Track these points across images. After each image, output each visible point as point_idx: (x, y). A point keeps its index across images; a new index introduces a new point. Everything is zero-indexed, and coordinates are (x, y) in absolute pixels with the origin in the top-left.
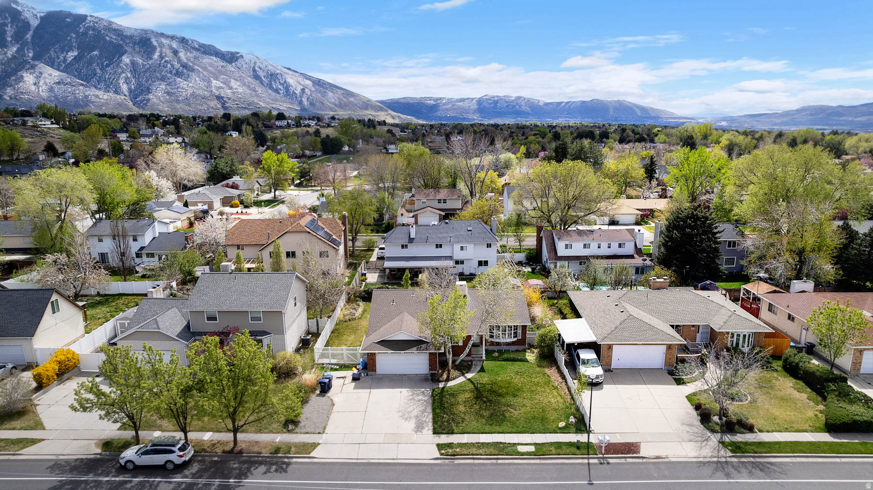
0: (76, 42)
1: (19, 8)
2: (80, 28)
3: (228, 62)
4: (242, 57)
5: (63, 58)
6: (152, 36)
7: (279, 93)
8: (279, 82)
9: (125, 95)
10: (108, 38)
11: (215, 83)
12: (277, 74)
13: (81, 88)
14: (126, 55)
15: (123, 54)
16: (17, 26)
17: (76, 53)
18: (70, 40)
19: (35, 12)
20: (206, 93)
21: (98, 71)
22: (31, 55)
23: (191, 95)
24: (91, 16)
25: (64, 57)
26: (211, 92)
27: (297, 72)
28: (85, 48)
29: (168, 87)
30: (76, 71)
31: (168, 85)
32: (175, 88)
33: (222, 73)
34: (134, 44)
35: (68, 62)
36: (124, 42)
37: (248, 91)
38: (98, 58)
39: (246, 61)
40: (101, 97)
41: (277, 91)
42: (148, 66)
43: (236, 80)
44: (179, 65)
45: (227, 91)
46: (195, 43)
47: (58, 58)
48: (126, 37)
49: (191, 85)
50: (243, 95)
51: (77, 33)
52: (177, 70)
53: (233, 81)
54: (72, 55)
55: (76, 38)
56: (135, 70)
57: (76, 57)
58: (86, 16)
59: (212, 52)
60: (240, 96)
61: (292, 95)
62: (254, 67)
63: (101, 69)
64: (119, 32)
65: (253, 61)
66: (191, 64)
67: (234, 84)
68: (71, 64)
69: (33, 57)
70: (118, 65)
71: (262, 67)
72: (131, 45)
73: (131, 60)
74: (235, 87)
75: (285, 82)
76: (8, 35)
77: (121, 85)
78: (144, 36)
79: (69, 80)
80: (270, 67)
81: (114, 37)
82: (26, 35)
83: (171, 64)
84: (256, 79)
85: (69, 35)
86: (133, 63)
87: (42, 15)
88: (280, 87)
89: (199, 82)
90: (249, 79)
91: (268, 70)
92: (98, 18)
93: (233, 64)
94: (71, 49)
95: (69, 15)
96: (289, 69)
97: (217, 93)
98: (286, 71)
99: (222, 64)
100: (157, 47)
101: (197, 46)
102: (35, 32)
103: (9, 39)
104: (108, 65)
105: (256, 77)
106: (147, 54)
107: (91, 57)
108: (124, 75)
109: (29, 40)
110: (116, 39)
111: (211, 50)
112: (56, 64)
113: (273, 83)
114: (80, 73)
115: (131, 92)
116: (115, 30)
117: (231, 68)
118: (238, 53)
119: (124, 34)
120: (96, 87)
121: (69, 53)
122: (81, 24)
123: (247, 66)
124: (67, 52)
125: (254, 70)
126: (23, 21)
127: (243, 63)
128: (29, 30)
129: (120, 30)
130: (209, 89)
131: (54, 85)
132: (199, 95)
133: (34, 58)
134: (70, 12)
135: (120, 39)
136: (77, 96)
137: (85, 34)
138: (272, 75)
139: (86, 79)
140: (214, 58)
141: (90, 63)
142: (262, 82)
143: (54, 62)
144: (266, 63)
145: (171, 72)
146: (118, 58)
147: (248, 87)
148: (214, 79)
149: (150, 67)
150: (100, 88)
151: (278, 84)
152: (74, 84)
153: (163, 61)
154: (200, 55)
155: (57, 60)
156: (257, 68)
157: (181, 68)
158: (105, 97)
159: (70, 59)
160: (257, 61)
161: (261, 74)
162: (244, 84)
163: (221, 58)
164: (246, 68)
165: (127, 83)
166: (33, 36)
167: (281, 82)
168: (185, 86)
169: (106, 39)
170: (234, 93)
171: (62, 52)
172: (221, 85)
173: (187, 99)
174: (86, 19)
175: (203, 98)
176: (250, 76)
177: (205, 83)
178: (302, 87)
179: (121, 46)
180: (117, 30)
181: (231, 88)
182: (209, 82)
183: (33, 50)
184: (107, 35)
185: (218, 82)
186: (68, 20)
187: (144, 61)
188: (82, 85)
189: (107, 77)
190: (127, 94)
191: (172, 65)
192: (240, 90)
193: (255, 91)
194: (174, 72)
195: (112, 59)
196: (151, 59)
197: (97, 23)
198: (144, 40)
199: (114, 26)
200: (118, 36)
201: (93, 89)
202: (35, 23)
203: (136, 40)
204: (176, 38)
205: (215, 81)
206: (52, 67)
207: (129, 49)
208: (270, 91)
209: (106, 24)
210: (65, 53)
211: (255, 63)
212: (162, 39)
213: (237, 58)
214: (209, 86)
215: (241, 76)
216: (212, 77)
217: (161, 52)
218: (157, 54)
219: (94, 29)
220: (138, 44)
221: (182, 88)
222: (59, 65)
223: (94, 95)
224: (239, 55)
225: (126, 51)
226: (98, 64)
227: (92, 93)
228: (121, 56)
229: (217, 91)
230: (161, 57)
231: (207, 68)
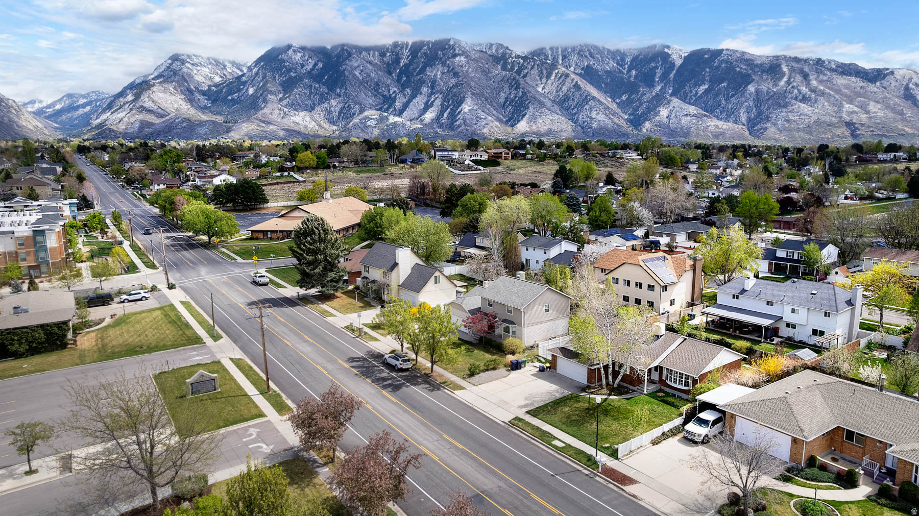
0: (709, 76)
1: (670, 52)
2: (715, 62)
3: (871, 82)
4: (892, 73)
5: (695, 92)
6: (783, 62)
9: (744, 125)
10: (738, 69)
11: (847, 107)
13: (704, 119)
14: (752, 84)
15: (749, 83)
16: (665, 68)
17: (706, 87)
18: (704, 75)
19: (681, 53)
20: (834, 119)
21: (723, 102)
22: (670, 91)
23: (815, 122)
24: (727, 49)
25: (696, 91)
26: (841, 117)
28: (715, 81)
29: (789, 114)
30: (704, 103)
32: (797, 116)
33: (858, 95)
34: (763, 71)
35: (699, 95)
36: (753, 71)
37: (890, 115)
38: (726, 89)
39: (898, 77)
40: (720, 127)
42: (772, 93)
43: (878, 102)
44: (807, 90)
45: (862, 116)
46: (833, 63)
47: (691, 92)
48: (756, 66)
49: (817, 111)
50: (883, 119)
51: (711, 67)
52: (804, 96)
53: (872, 103)
54: (703, 89)
55: (709, 72)
56: (758, 99)
57: (706, 89)
58: (723, 50)
59: (852, 71)
60: (878, 121)
62: (907, 85)
63: (725, 100)
64: (749, 61)
65: (907, 78)
66: (822, 88)
67: (873, 107)
68: (700, 97)
69: (671, 93)
70: (742, 95)
72: (759, 73)
73: (755, 89)
74: (874, 110)
76: (657, 76)
77: (741, 114)
78: (775, 62)
79: (695, 112)
81: (744, 67)
82: (669, 75)
83: (798, 90)
84: (907, 100)
85: (704, 70)
86: (758, 91)
87: (686, 55)
89: (828, 107)
90: (896, 100)
92: (733, 50)
93: (878, 84)
94: (703, 83)
95: (708, 51)
97: (848, 119)
99: (862, 84)
100: (787, 72)
101: (834, 67)
102: (677, 71)
103: (657, 80)
104: (733, 96)
105: (908, 95)
106: (774, 81)
107: (719, 89)
108: (746, 104)
109: (671, 79)
110: (745, 69)
111: (851, 69)
112: (688, 98)
114: (706, 106)
115: (750, 120)
116: (747, 60)
117: (872, 88)
118: (887, 69)
119: (755, 63)
120: (718, 118)
121: (701, 87)
122: (716, 58)
123: (897, 84)
125: (907, 88)
126: (670, 62)
127: (892, 81)
128: (673, 70)
129: (752, 60)
130: (838, 115)
131: (683, 118)
132: (825, 122)
133: (671, 95)
134: (709, 49)
135: (749, 68)
136: (700, 126)
137: (718, 67)
139: (711, 110)
140: (853, 79)
141: (717, 95)
142: (914, 103)
143: (687, 95)
145: (796, 98)
146: (744, 88)
147: (893, 110)
148: (848, 103)
149: (775, 94)
150: (721, 118)
152: (699, 116)
153: (790, 87)
154: (836, 76)
155: (690, 95)
156: (911, 85)
157: (809, 93)
158: (724, 127)
159: (701, 92)
160: (914, 76)
161: (917, 92)
162: (888, 107)
163: (862, 77)
164: (895, 86)
165: (748, 112)
166: (675, 75)
168: (809, 113)
169: (736, 70)
170: (871, 118)
171: (695, 87)
172: (856, 109)
173: (809, 126)
174: (722, 53)
175: (829, 125)
176: (899, 97)
177: (835, 107)
179: (749, 75)
180: (749, 60)
181: (867, 112)
182: (840, 106)
183: (673, 87)
184: (738, 66)
185: (851, 106)
186: (706, 56)
188: (706, 116)
189: (730, 107)
190: (745, 123)
192: (881, 114)
193: (901, 113)
194: (800, 97)
195: (738, 90)
196: (777, 85)
197: (731, 56)
198: (773, 66)
199: (746, 57)
200: (748, 66)
201: (715, 119)
202: (678, 62)
203: (766, 68)
204: (811, 60)
205: (848, 105)
206: (684, 101)
207: (756, 78)
209: (739, 55)
210: (697, 87)
211: (911, 79)
212: (794, 64)
213: (885, 76)
214: (840, 111)
215: (886, 97)
216: (845, 101)
217: (789, 78)
218: (785, 79)
219: (727, 62)
220: (767, 72)
221: (806, 115)
222: (691, 98)
223: (714, 125)
224: (888, 71)
225: (753, 80)
226: (724, 95)
227: (713, 124)
228: (747, 86)
229: (849, 116)
230: (788, 83)
231: (841, 91)
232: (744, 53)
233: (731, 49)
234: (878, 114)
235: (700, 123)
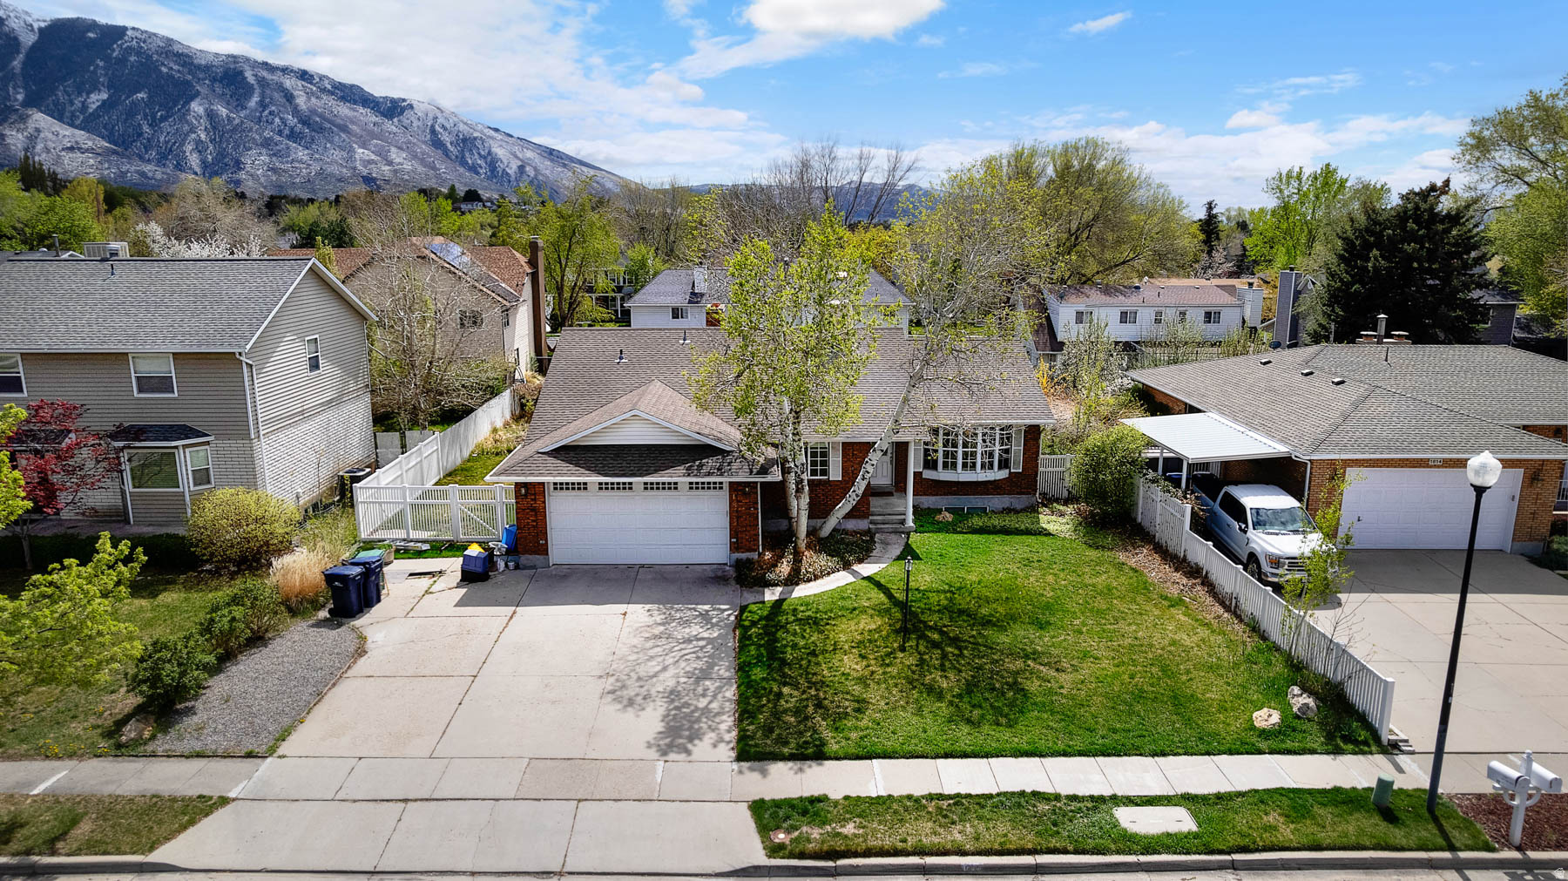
0: (106, 75)
2: (114, 50)
3: (386, 116)
4: (411, 107)
5: (80, 105)
6: (247, 68)
7: (478, 173)
8: (479, 154)
9: (196, 173)
10: (164, 70)
11: (360, 152)
12: (475, 139)
13: (114, 158)
14: (198, 100)
15: (192, 99)
17: (105, 96)
18: (94, 72)
19: (29, 20)
20: (344, 170)
21: (146, 128)
22: (20, 97)
23: (318, 174)
24: (133, 29)
25: (83, 103)
26: (355, 168)
27: (512, 136)
28: (121, 87)
29: (274, 159)
30: (105, 128)
31: (274, 155)
32: (287, 162)
33: (373, 136)
34: (214, 80)
35: (91, 111)
36: (194, 77)
37: (420, 169)
38: (146, 105)
39: (419, 114)
40: (150, 174)
41: (474, 169)
42: (237, 121)
43: (400, 148)
44: (296, 120)
45: (384, 168)
46: (327, 82)
47: (72, 103)
48: (199, 67)
49: (317, 156)
50: (412, 175)
51: (107, 59)
52: (292, 129)
53: (393, 149)
54: (96, 99)
55: (104, 68)
56: (214, 128)
57: (104, 102)
58: (125, 29)
59: (357, 97)
60: (406, 177)
61: (502, 176)
62: (433, 126)
63: (150, 125)
64: (185, 59)
65: (431, 116)
66: (318, 119)
67: (396, 156)
68: (95, 115)
69: (24, 101)
70: (183, 118)
71: (448, 126)
72: (207, 82)
73: (206, 110)
74: (397, 160)
75: (489, 153)
77: (188, 154)
78: (232, 66)
79: (90, 144)
80: (462, 127)
81: (176, 67)
82: (11, 62)
83: (281, 119)
84: (437, 148)
85: (92, 62)
86: (211, 115)
87: (43, 25)
88: (479, 162)
89: (333, 151)
90: (423, 147)
91: (459, 131)
92: (146, 32)
93: (395, 120)
94: (95, 88)
95: (93, 25)
96: (496, 130)
97: (365, 172)
98: (492, 133)
99: (374, 119)
100: (256, 86)
101: (329, 87)
102: (28, 56)
104: (164, 119)
105: (437, 143)
106: (237, 100)
107: (133, 102)
108: (193, 136)
109: (18, 71)
110: (179, 71)
111: (355, 94)
112: (67, 114)
113: (467, 155)
114: (112, 134)
115: (206, 167)
116: (178, 55)
117: (390, 126)
118: (404, 100)
119: (195, 61)
120: (141, 158)
121: (92, 95)
122: (115, 42)
123: (420, 123)
124: (88, 93)
125: (433, 131)
126: (7, 35)
127: (412, 118)
128: (18, 52)
129: (187, 56)
130: (350, 164)
131: (63, 153)
132: (332, 175)
133: (27, 104)
134: (95, 21)
135: (186, 70)
137: (122, 61)
138: (465, 140)
139: (123, 142)
140: (361, 110)
141: (131, 112)
142: (446, 153)
143: (64, 109)
144: (456, 119)
145: (280, 133)
146: (183, 106)
147: (422, 162)
148: (360, 147)
149: (242, 122)
150: (149, 160)
151: (477, 156)
152: (100, 151)
153: (266, 112)
154: (335, 102)
155: (69, 108)
156: (437, 128)
157: (300, 126)
158: (159, 176)
159: (94, 106)
160: (439, 115)
161: (446, 138)
162: (415, 157)
163: (372, 109)
164: (418, 127)
165: (199, 151)
166: (24, 63)
167: (483, 153)
168: (305, 158)
169: (161, 71)
170: (396, 171)
171: (80, 94)
172: (373, 157)
173: (309, 181)
174: (125, 34)
175: (340, 180)
176: (425, 142)
177: (343, 153)
178: (520, 163)
179: (187, 83)
180: (182, 54)
181: (390, 163)
182: (351, 151)
183: (25, 88)
184: (163, 64)
185: (366, 152)
186: (91, 35)
187: (231, 112)
188: (115, 152)
189: (162, 139)
190: (198, 170)
191: (283, 121)
192: (408, 166)
193: (434, 168)
194: (287, 132)
195: (171, 108)
196: (244, 107)
197: (144, 42)
198: (230, 73)
199: (176, 48)
200: (182, 66)
201: (136, 161)
202: (29, 39)
203: (217, 73)
204: (292, 71)
206: (60, 119)
207: (203, 90)
208: (462, 170)
209: (161, 44)
210: (84, 95)
211: (435, 118)
212: (265, 74)
213: (403, 110)
214: (351, 157)
215: (410, 142)
216: (356, 143)
217: (263, 96)
218: (255, 99)
219: (139, 52)
220: (221, 82)
221: (301, 162)
222: (73, 116)
223: (137, 172)
224: (405, 104)
225: (198, 94)
226: (146, 116)
227: (133, 168)
228: (188, 102)
229: (366, 167)
230: (263, 105)
231: (347, 127)
232: (170, 41)
233: (143, 28)
234: (405, 166)
235: (106, 165)
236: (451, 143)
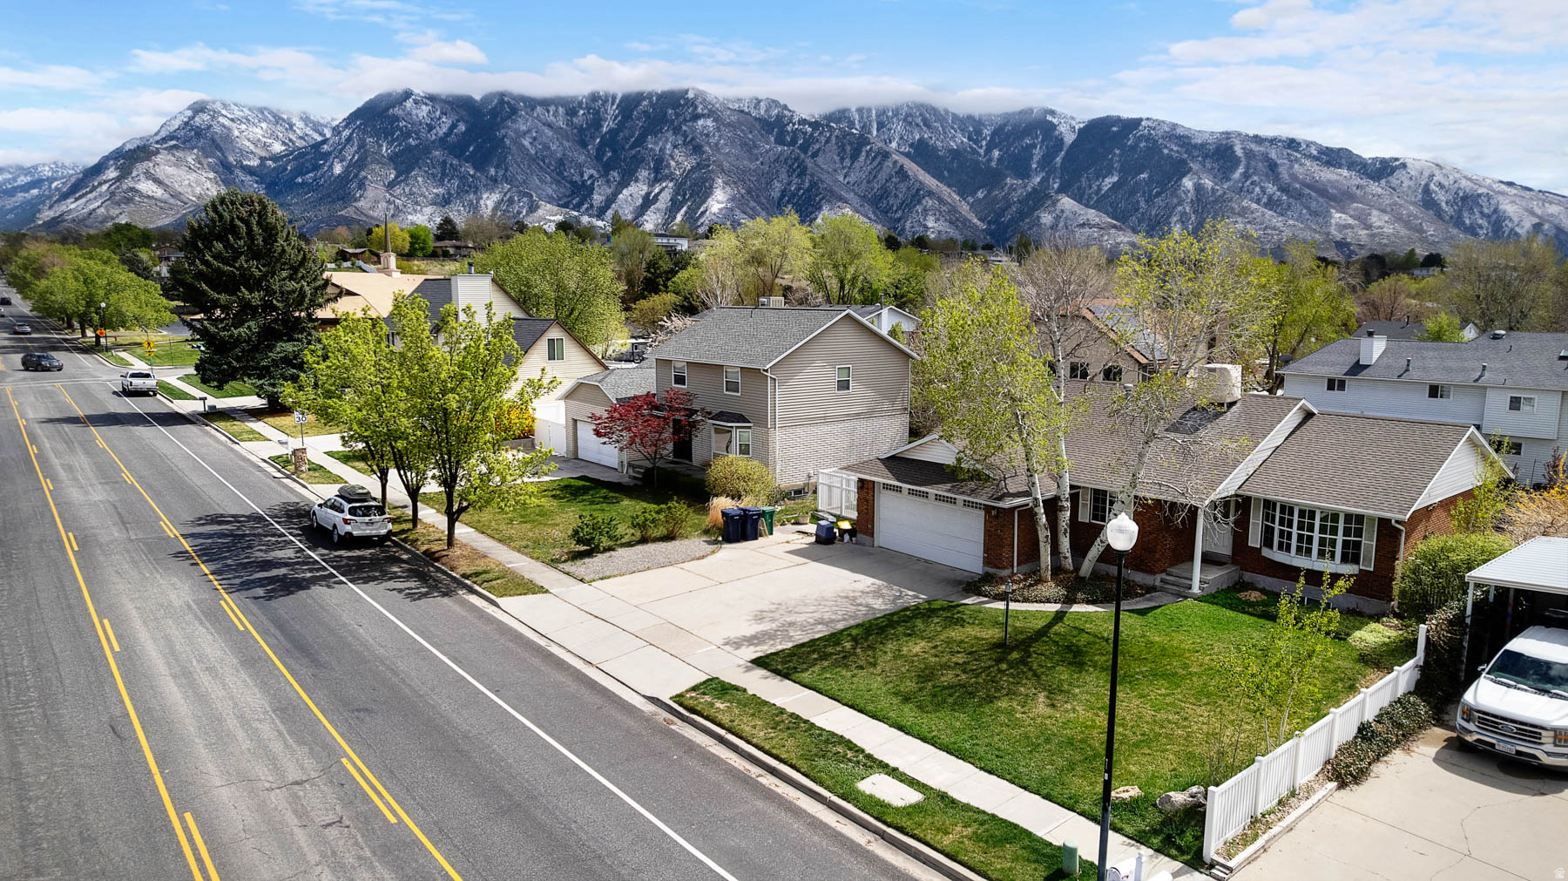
0: (1119, 161)
1: (1055, 121)
2: (1129, 140)
3: (1372, 178)
4: (1404, 166)
5: (1096, 188)
6: (1237, 142)
7: (1476, 234)
8: (1481, 213)
10: (1166, 151)
11: (1337, 217)
12: (1479, 195)
13: (1113, 231)
14: (1189, 175)
15: (1184, 175)
16: (1047, 147)
17: (1115, 179)
18: (1111, 160)
19: (1074, 123)
20: (1317, 236)
21: (1143, 204)
22: (1056, 186)
24: (1148, 119)
25: (1099, 186)
26: (1328, 234)
27: (1530, 190)
28: (1128, 171)
29: (1248, 226)
30: (1110, 205)
31: (1249, 222)
32: (1260, 229)
33: (1354, 198)
34: (1206, 156)
35: (1103, 192)
36: (1189, 155)
37: (1403, 232)
38: (1146, 184)
39: (1413, 173)
41: (1472, 230)
42: (1220, 193)
43: (1384, 211)
44: (1275, 188)
45: (1360, 232)
46: (1313, 148)
47: (1090, 187)
48: (1195, 146)
49: (1291, 222)
50: (1393, 239)
51: (1122, 147)
52: (1270, 198)
53: (1375, 212)
54: (1109, 181)
55: (1120, 155)
56: (1199, 200)
57: (1114, 183)
58: (1141, 120)
59: (1343, 161)
60: (1385, 241)
61: (1509, 235)
62: (1427, 185)
63: (1147, 201)
65: (1426, 174)
66: (1298, 186)
67: (1377, 219)
68: (1106, 196)
69: (1058, 188)
70: (1174, 193)
71: (1446, 184)
72: (1200, 158)
73: (1194, 185)
74: (1378, 224)
75: (1496, 211)
76: (1035, 160)
78: (1224, 142)
79: (1097, 220)
80: (1464, 183)
81: (1175, 148)
82: (1055, 158)
83: (1261, 188)
84: (1427, 209)
85: (1111, 152)
86: (1198, 188)
87: (1082, 126)
88: (1480, 222)
89: (1308, 217)
90: (1411, 208)
91: (1459, 188)
92: (1157, 120)
93: (1383, 182)
94: (1109, 173)
95: (1118, 121)
96: (1510, 184)
97: (1339, 237)
98: (1503, 187)
99: (1358, 181)
100: (1243, 159)
101: (1315, 153)
102: (1067, 153)
103: (1034, 166)
104: (1159, 194)
105: (1428, 202)
106: (1224, 173)
107: (1136, 183)
108: (1180, 208)
109: (1058, 165)
110: (1177, 151)
111: (1341, 157)
112: (1086, 197)
113: (1466, 214)
114: (1115, 211)
116: (1180, 137)
117: (1375, 188)
118: (1397, 159)
119: (1193, 141)
120: (1134, 230)
121: (1106, 179)
122: (1131, 132)
123: (1412, 183)
124: (1104, 177)
125: (1426, 190)
126: (1056, 137)
127: (1403, 179)
128: (1061, 151)
129: (1187, 137)
130: (1325, 230)
131: (1077, 229)
133: (1059, 191)
134: (1119, 117)
135: (1184, 150)
136: (1105, 244)
137: (1134, 148)
138: (1465, 198)
139: (1123, 217)
140: (1345, 172)
141: (1133, 193)
142: (1439, 214)
143: (1084, 193)
144: (1457, 175)
145: (1258, 201)
146: (1176, 182)
147: (1408, 224)
148: (1337, 211)
149: (1225, 193)
150: (1140, 231)
151: (1478, 215)
152: (1103, 226)
153: (1248, 183)
154: (1318, 168)
155: (1088, 192)
156: (1432, 186)
157: (1279, 193)
159: (1106, 188)
160: (1437, 172)
161: (1441, 197)
162: (1399, 218)
163: (1359, 171)
164: (1409, 187)
165: (1183, 222)
166: (1063, 159)
167: (1486, 211)
168: (1278, 225)
169: (1162, 153)
170: (1373, 236)
171: (1097, 179)
172: (1351, 221)
174: (1140, 125)
176: (1414, 204)
177: (1318, 218)
178: (1537, 220)
179: (1184, 162)
180: (1183, 137)
181: (1368, 227)
182: (1327, 216)
183: (1061, 178)
184: (1166, 147)
185: (1343, 216)
186: (1115, 129)
187: (1216, 184)
188: (1114, 227)
189: (1153, 213)
191: (1263, 190)
192: (1388, 230)
193: (1421, 231)
194: (1265, 200)
195: (1166, 185)
196: (1228, 179)
197: (1154, 129)
198: (1222, 149)
199: (1179, 131)
200: (1182, 147)
201: (1129, 233)
202: (1069, 138)
203: (1210, 150)
204: (1280, 141)
205: (1339, 215)
206: (1079, 202)
207: (1195, 166)
208: (1455, 231)
209: (1167, 129)
210: (1101, 179)
211: (1432, 176)
212: (1253, 146)
213: (1393, 170)
214: (1326, 222)
215: (1395, 204)
216: (1334, 208)
217: (1247, 167)
218: (1241, 170)
219: (1148, 138)
220: (1211, 158)
221: (1274, 228)
222: (1090, 197)
223: (1129, 243)
224: (1397, 163)
225: (1190, 169)
226: (1144, 193)
227: (1126, 240)
228: (1180, 179)
229: (1340, 232)
230: (1246, 176)
231: (1327, 191)
232: (1174, 126)
233: (1154, 118)
234: (1385, 230)
235: (1106, 238)
236: (1447, 203)
